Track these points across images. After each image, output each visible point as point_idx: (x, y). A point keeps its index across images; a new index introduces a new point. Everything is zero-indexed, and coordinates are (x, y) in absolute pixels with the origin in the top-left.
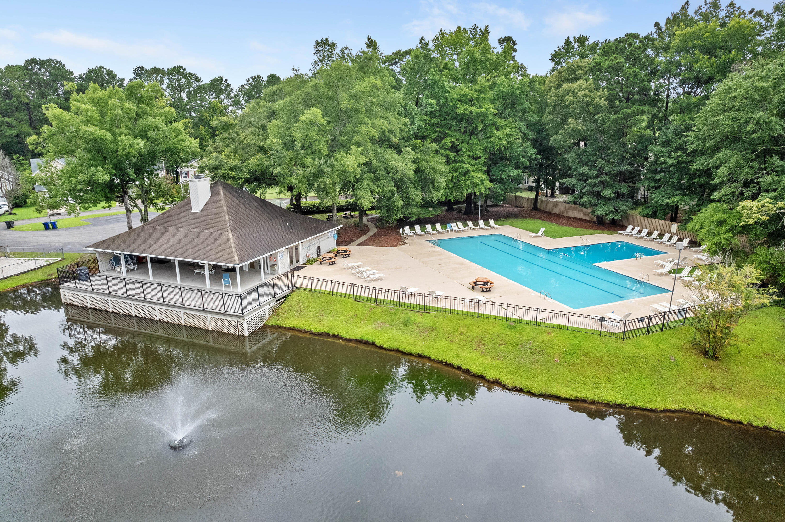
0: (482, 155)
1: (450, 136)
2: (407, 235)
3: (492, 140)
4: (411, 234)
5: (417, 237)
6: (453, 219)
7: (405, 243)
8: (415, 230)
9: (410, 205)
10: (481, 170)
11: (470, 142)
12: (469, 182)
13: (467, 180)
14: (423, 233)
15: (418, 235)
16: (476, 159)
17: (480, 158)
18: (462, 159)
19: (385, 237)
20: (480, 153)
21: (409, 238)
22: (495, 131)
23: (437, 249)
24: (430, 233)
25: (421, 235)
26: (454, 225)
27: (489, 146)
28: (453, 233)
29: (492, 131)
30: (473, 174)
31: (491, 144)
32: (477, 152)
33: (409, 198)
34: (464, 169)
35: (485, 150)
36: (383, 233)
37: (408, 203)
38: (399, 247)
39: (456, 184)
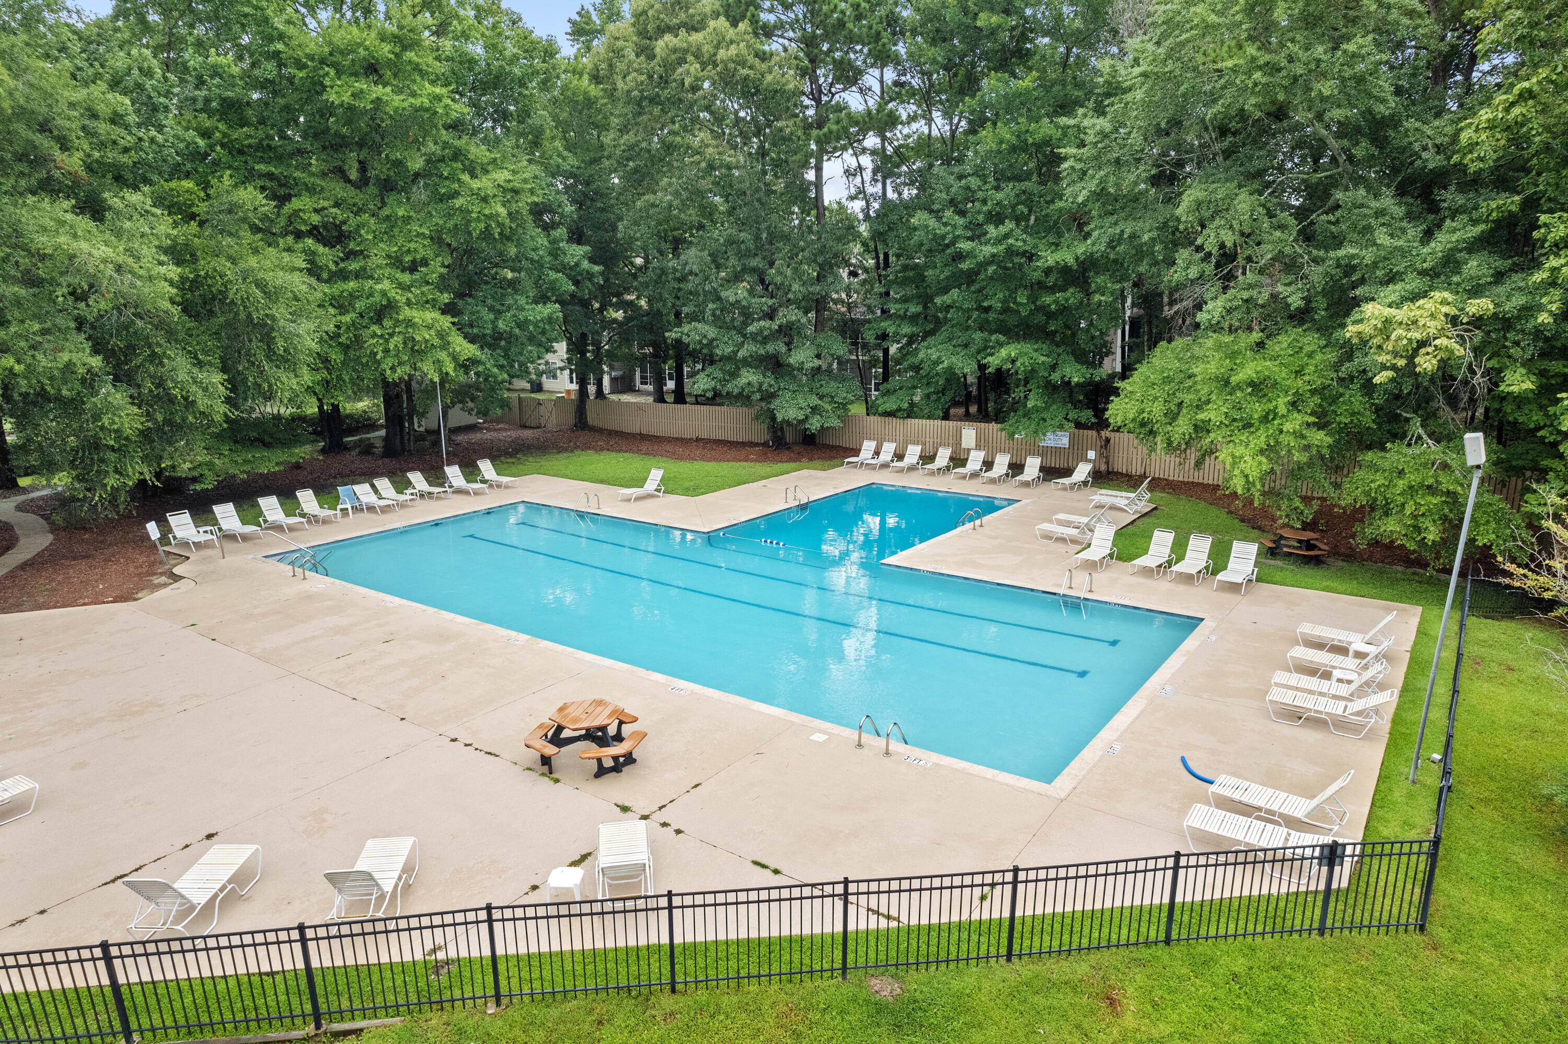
0: (430, 253)
1: (312, 190)
2: (185, 544)
3: (458, 202)
4: (202, 538)
5: (229, 546)
6: (353, 473)
7: (176, 578)
8: (215, 522)
9: (180, 427)
10: (433, 303)
11: (386, 211)
12: (397, 340)
13: (391, 335)
14: (250, 529)
15: (230, 537)
16: (413, 268)
17: (425, 262)
18: (364, 269)
19: (83, 564)
20: (422, 249)
21: (194, 555)
22: (465, 177)
23: (318, 583)
24: (278, 528)
25: (245, 538)
26: (363, 490)
27: (450, 224)
28: (366, 515)
29: (452, 178)
30: (407, 313)
31: (457, 219)
32: (412, 245)
33: (172, 400)
34: (377, 298)
35: (437, 239)
36: (77, 548)
37: (168, 422)
38: (148, 599)
39: (352, 353)
